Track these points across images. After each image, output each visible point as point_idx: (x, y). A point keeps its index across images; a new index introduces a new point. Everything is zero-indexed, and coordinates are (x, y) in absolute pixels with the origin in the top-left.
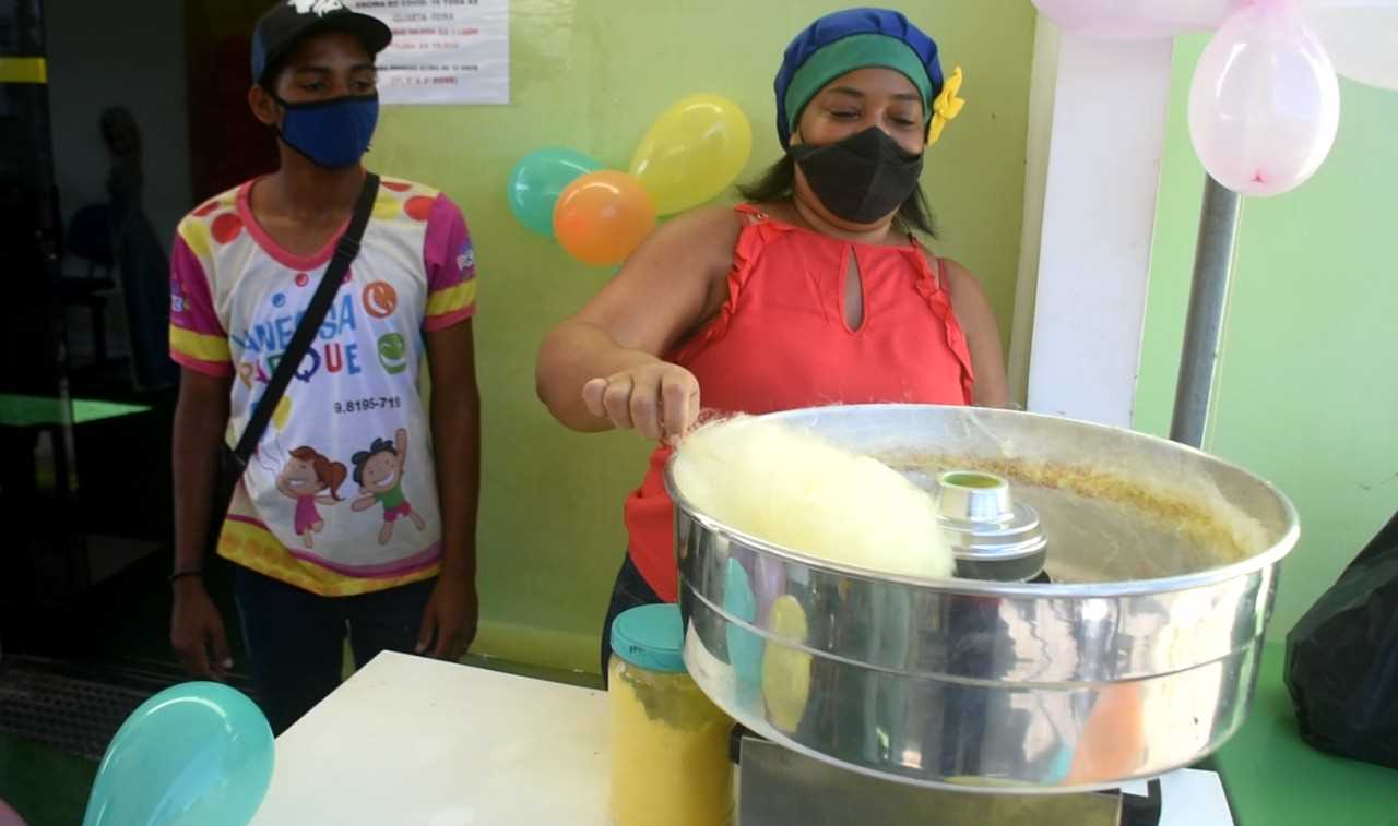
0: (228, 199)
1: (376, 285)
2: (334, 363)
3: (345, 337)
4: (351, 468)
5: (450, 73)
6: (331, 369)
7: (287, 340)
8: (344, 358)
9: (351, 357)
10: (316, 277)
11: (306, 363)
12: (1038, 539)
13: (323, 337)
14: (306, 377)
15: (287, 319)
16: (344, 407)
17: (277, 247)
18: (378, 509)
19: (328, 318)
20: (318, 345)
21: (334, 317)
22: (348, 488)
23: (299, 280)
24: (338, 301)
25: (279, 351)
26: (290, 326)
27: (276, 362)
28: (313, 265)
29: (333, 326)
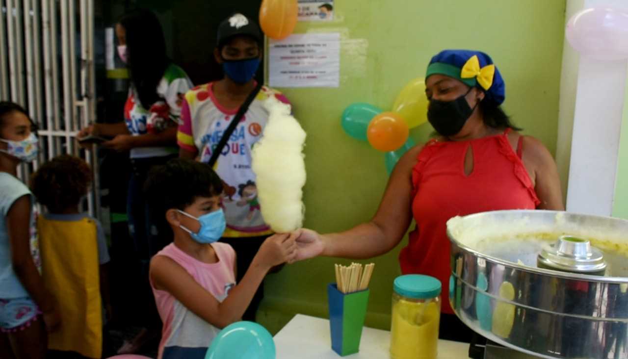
0: (204, 88)
1: (253, 124)
2: (235, 150)
3: (240, 142)
4: (238, 189)
5: (314, 74)
6: (234, 152)
7: (219, 139)
8: (239, 149)
9: (241, 149)
10: (232, 118)
11: (225, 149)
12: (602, 264)
13: (232, 139)
14: (225, 154)
15: (220, 132)
16: (238, 166)
17: (221, 106)
18: (247, 207)
19: (234, 133)
20: (230, 142)
21: (236, 132)
22: (236, 198)
23: (227, 118)
24: (239, 127)
25: (216, 143)
26: (221, 134)
27: (215, 147)
28: (231, 114)
29: (236, 136)
